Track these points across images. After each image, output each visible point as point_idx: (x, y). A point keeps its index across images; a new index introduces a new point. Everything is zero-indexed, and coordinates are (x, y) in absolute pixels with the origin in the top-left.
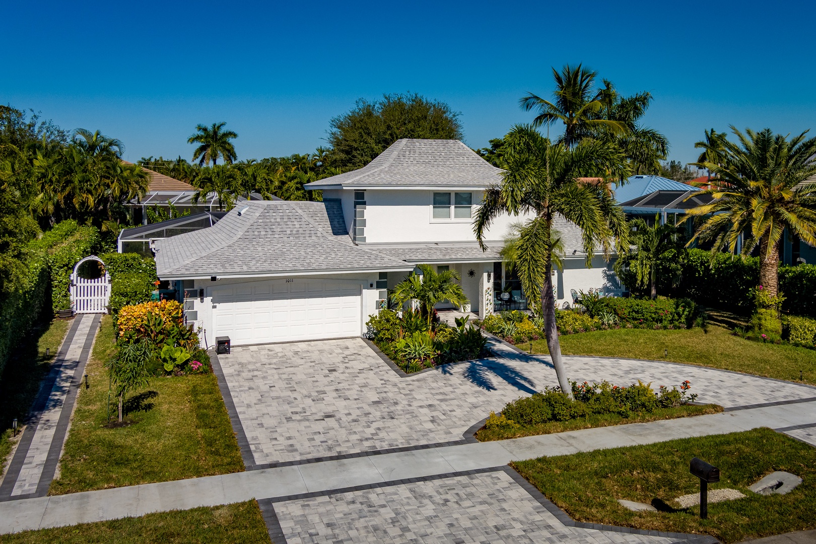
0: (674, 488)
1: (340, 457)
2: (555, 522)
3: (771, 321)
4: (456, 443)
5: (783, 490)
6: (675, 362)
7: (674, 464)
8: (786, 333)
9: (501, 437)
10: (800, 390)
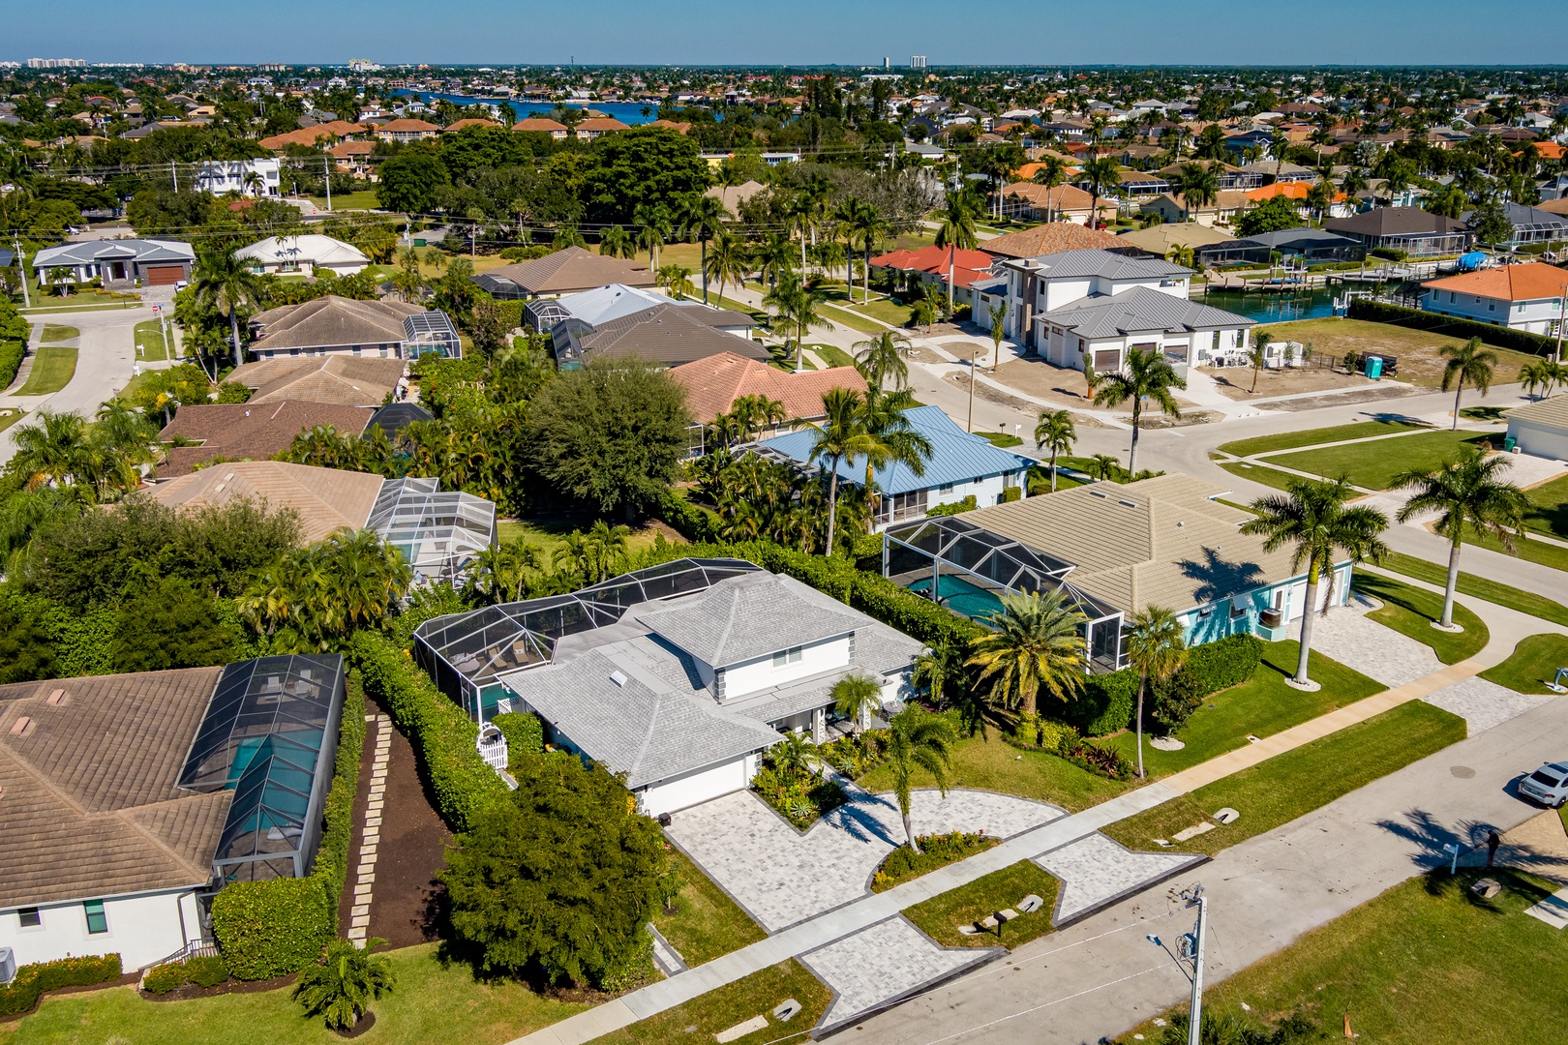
0: (982, 914)
1: (809, 919)
2: (934, 949)
3: (1030, 732)
4: (864, 897)
5: (1034, 908)
6: (967, 789)
7: (981, 898)
8: (1040, 739)
9: (886, 889)
10: (1046, 811)
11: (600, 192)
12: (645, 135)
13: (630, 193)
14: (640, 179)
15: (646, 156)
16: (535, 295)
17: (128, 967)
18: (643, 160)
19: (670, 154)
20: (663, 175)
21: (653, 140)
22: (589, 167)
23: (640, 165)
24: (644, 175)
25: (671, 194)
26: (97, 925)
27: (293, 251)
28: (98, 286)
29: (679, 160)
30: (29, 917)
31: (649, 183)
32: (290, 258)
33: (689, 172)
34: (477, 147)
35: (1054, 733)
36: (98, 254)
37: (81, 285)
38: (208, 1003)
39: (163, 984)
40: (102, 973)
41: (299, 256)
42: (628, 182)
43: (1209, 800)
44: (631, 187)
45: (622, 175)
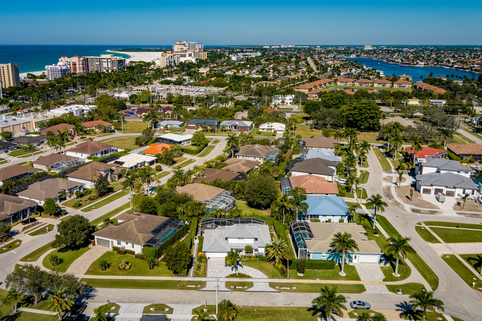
1: (213, 278)
2: (225, 287)
3: (277, 264)
4: (224, 278)
5: (245, 288)
6: (258, 269)
8: (278, 266)
9: (228, 278)
10: (265, 276)
11: (350, 117)
12: (364, 104)
13: (357, 119)
14: (360, 115)
15: (363, 109)
16: (306, 147)
17: (136, 253)
18: (362, 111)
19: (370, 109)
20: (366, 115)
21: (365, 105)
22: (350, 110)
23: (361, 112)
24: (361, 114)
25: (368, 120)
26: (133, 247)
27: (271, 126)
28: (231, 130)
29: (372, 111)
30: (127, 243)
31: (362, 117)
32: (270, 128)
33: (374, 115)
34: (332, 99)
35: (280, 266)
36: (232, 124)
37: (227, 130)
38: (140, 260)
39: (137, 256)
40: (133, 253)
41: (272, 128)
42: (357, 116)
43: (294, 285)
44: (357, 117)
45: (356, 114)
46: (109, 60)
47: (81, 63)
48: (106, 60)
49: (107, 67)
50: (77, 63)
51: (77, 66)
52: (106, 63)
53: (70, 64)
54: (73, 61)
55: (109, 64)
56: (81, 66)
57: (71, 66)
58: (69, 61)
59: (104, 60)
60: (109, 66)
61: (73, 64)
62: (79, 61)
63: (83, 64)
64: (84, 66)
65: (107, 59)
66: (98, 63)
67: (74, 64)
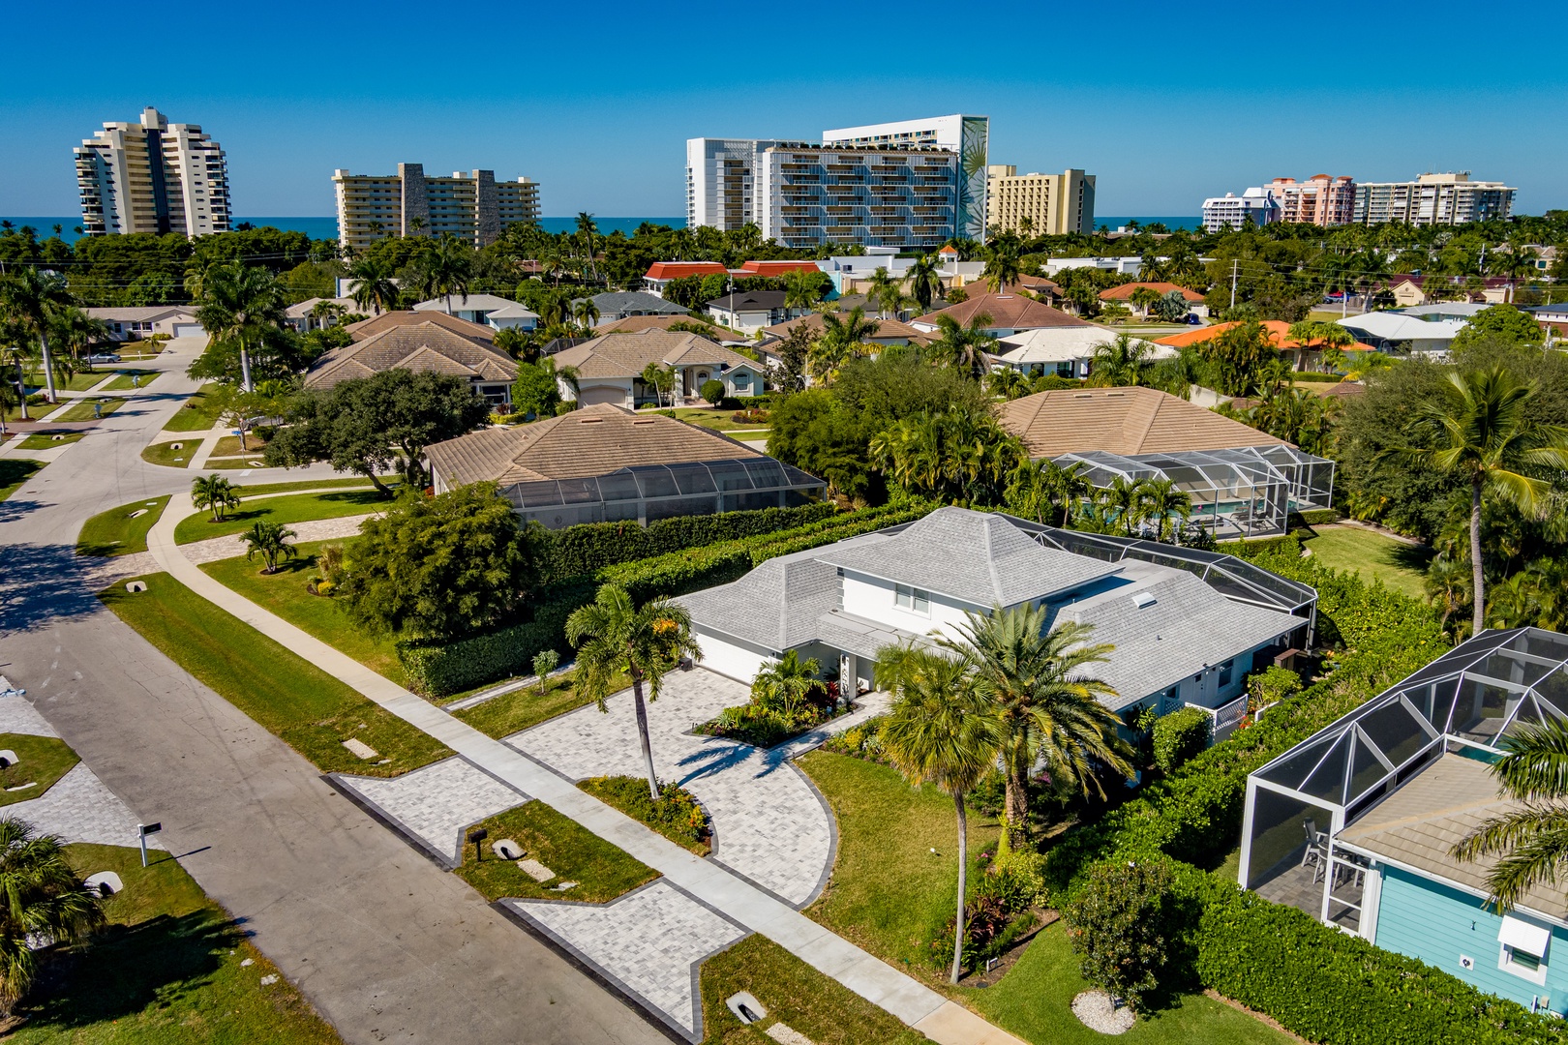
46: (1444, 192)
47: (1333, 196)
48: (1432, 193)
49: (1430, 215)
50: (1320, 197)
51: (1319, 208)
52: (1432, 203)
53: (1296, 203)
54: (1308, 191)
55: (1442, 204)
56: (1331, 208)
57: (1300, 208)
58: (1294, 191)
59: (1425, 193)
60: (1439, 215)
61: (1306, 202)
62: (1327, 190)
63: (1340, 202)
64: (1344, 208)
65: (1437, 188)
66: (1404, 204)
67: (1310, 201)
